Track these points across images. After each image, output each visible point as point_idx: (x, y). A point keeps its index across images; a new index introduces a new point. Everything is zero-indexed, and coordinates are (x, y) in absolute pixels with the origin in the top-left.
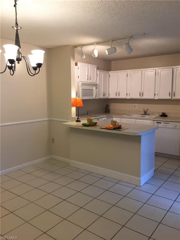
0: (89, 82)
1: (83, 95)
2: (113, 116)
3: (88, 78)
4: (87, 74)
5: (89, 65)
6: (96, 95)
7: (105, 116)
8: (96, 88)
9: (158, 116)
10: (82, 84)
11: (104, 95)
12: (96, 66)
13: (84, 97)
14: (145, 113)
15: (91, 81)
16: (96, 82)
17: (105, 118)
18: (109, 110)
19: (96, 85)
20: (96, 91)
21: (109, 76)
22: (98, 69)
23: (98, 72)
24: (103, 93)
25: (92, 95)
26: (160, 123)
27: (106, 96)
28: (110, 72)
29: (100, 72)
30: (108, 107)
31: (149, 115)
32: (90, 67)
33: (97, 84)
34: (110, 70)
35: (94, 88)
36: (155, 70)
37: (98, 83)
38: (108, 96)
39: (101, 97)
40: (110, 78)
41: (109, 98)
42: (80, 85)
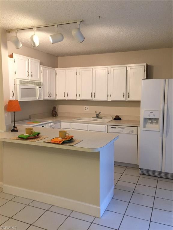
0: (30, 80)
1: (22, 96)
2: (61, 121)
3: (29, 75)
4: (27, 70)
5: (30, 59)
6: (39, 96)
7: (52, 121)
8: (40, 87)
9: (112, 119)
10: (21, 82)
11: (50, 95)
12: (39, 61)
13: (23, 98)
14: (98, 116)
15: (32, 78)
16: (39, 80)
17: (52, 124)
18: (56, 112)
19: (39, 84)
20: (39, 90)
21: (56, 74)
22: (41, 64)
23: (42, 68)
24: (49, 93)
25: (35, 96)
26: (115, 128)
27: (53, 98)
28: (56, 69)
29: (44, 68)
30: (55, 109)
31: (101, 118)
32: (31, 62)
33: (41, 83)
34: (57, 67)
35: (37, 87)
36: (107, 68)
37: (42, 81)
38: (54, 97)
39: (47, 98)
40: (57, 76)
41: (56, 99)
42: (18, 82)
